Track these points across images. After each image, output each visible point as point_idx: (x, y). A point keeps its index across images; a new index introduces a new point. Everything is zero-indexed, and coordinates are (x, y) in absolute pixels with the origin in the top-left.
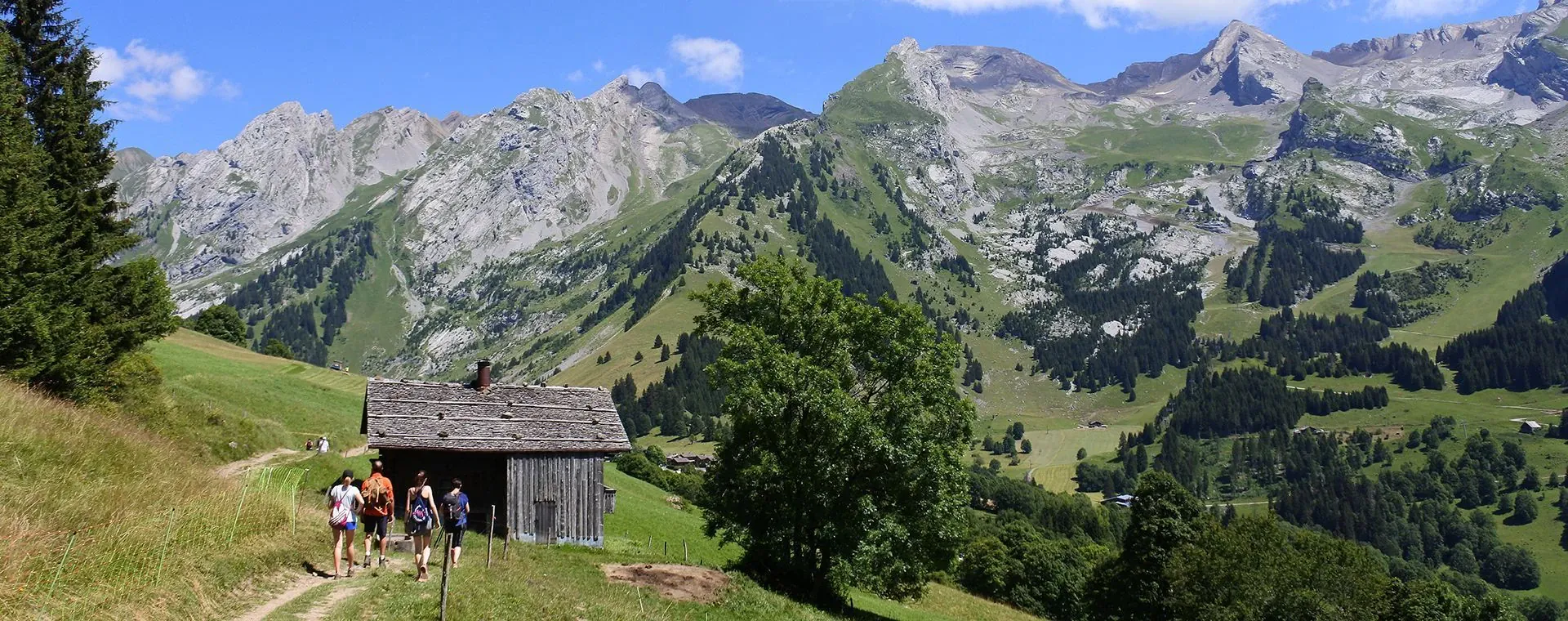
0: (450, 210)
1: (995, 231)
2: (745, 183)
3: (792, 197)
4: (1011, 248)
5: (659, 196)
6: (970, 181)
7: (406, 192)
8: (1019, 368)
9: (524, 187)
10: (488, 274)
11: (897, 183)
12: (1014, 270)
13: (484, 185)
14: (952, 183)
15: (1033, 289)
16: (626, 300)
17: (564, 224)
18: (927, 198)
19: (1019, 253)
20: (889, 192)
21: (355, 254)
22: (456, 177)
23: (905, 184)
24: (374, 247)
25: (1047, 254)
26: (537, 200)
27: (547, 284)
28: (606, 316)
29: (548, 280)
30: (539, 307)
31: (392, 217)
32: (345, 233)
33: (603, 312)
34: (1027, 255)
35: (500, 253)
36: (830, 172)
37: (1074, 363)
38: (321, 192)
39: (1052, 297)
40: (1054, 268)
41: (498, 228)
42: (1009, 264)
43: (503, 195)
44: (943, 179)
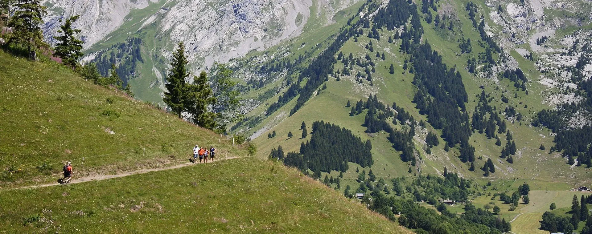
0: (191, 30)
1: (550, 50)
2: (375, 19)
3: (405, 29)
4: (559, 63)
5: (329, 20)
6: (539, 12)
7: (163, 18)
8: (542, 148)
9: (240, 15)
10: (215, 74)
11: (483, 16)
12: (557, 79)
13: (214, 14)
14: (524, 16)
15: (566, 94)
16: (295, 95)
17: (265, 40)
18: (502, 27)
19: (563, 67)
20: (475, 24)
21: (129, 60)
22: (196, 8)
23: (489, 17)
24: (142, 55)
25: (583, 68)
26: (248, 23)
27: (251, 81)
28: (282, 105)
29: (252, 78)
30: (245, 97)
31: (154, 35)
32: (122, 46)
33: (281, 103)
34: (569, 69)
35: (224, 59)
36: (435, 10)
37: (579, 147)
38: (108, 14)
39: (577, 100)
40: (586, 79)
41: (223, 42)
42: (553, 75)
43: (226, 20)
44: (516, 13)
